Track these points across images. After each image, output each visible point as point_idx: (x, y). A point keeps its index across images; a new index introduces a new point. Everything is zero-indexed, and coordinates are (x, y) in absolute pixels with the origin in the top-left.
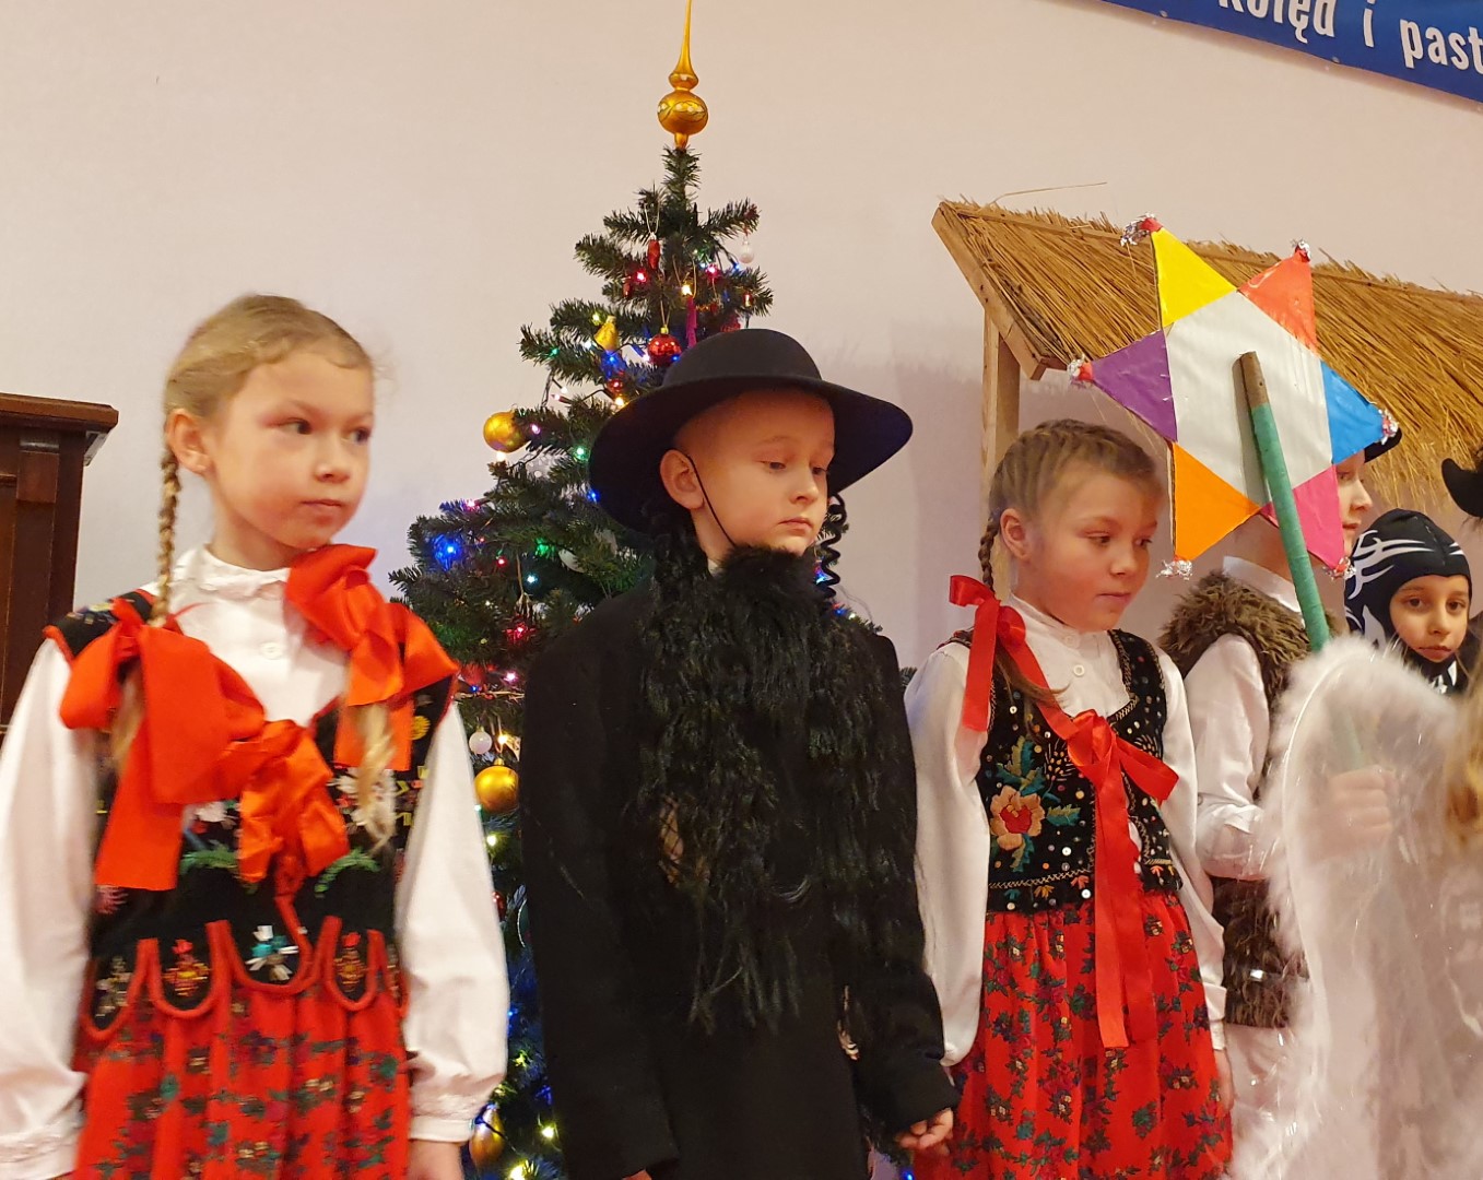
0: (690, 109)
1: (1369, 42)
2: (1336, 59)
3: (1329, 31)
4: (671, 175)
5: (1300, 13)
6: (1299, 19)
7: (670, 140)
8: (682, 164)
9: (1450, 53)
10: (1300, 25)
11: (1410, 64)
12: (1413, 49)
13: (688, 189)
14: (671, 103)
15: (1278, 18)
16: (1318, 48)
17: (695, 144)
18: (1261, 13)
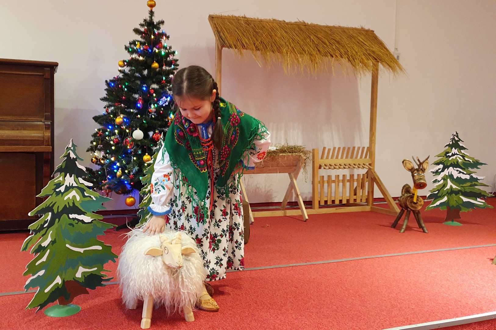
0: (152, 3)
4: (150, 15)
7: (149, 9)
8: (152, 13)
13: (153, 18)
14: (149, 2)
17: (154, 9)
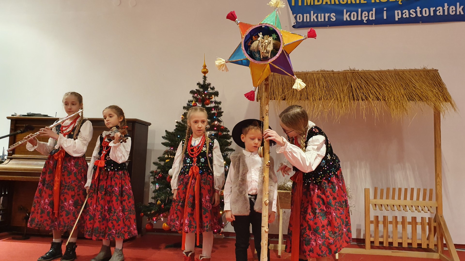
1: (385, 18)
2: (374, 24)
3: (374, 18)
5: (365, 17)
6: (365, 18)
9: (410, 14)
10: (365, 19)
11: (397, 19)
12: (398, 16)
15: (359, 19)
16: (370, 23)
18: (355, 19)
